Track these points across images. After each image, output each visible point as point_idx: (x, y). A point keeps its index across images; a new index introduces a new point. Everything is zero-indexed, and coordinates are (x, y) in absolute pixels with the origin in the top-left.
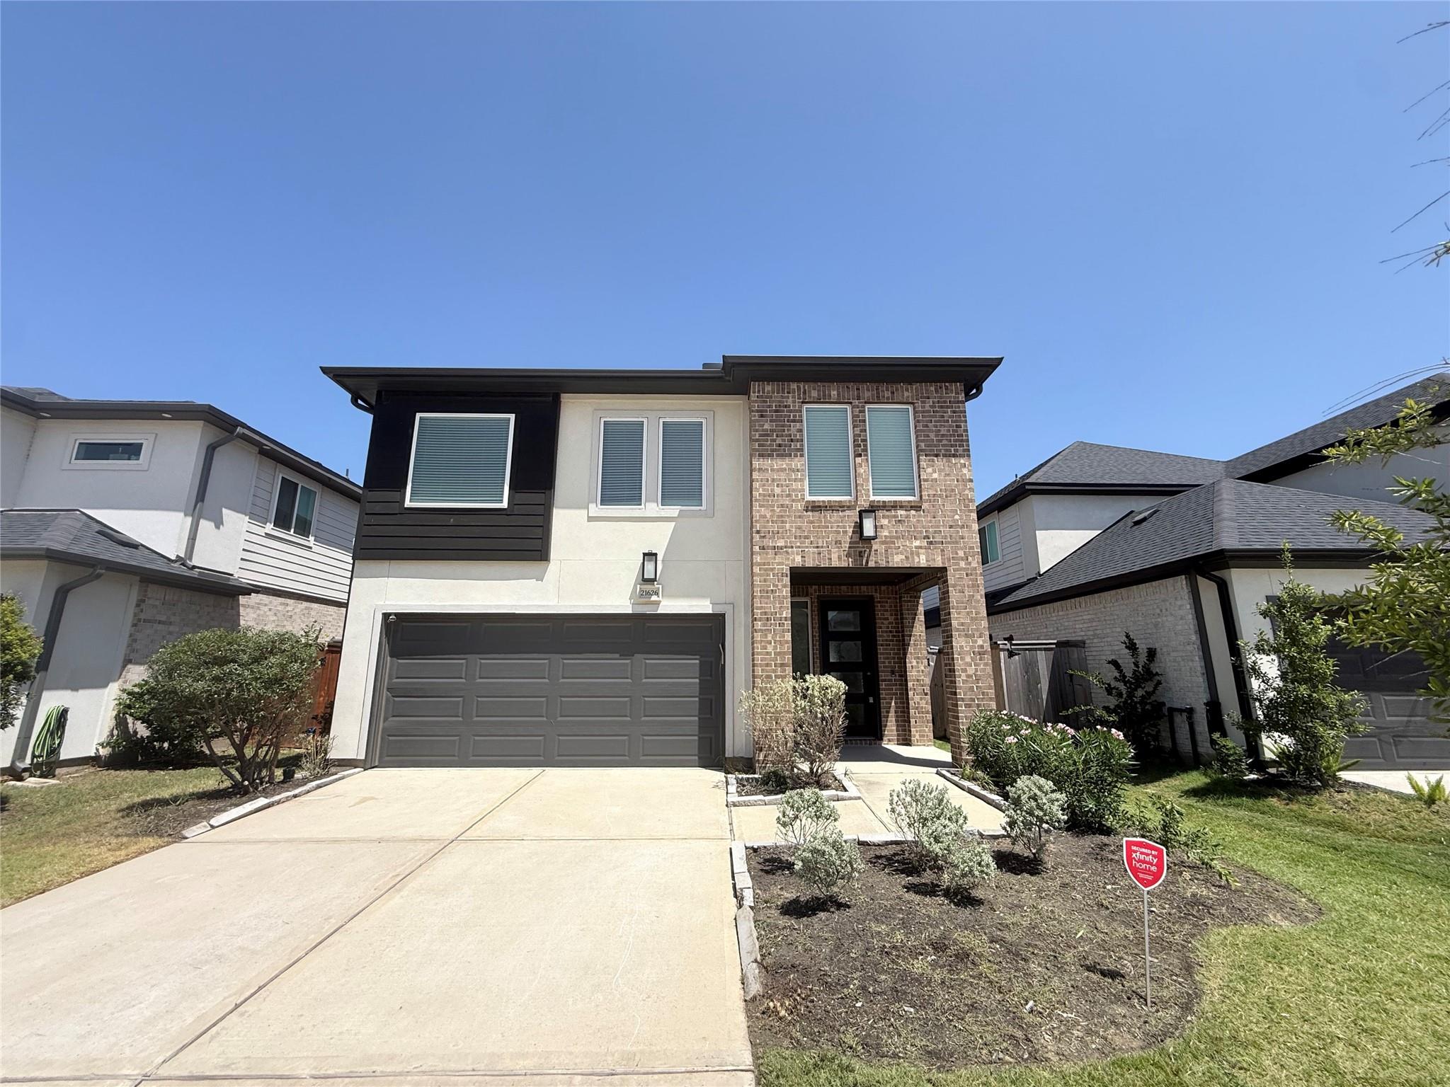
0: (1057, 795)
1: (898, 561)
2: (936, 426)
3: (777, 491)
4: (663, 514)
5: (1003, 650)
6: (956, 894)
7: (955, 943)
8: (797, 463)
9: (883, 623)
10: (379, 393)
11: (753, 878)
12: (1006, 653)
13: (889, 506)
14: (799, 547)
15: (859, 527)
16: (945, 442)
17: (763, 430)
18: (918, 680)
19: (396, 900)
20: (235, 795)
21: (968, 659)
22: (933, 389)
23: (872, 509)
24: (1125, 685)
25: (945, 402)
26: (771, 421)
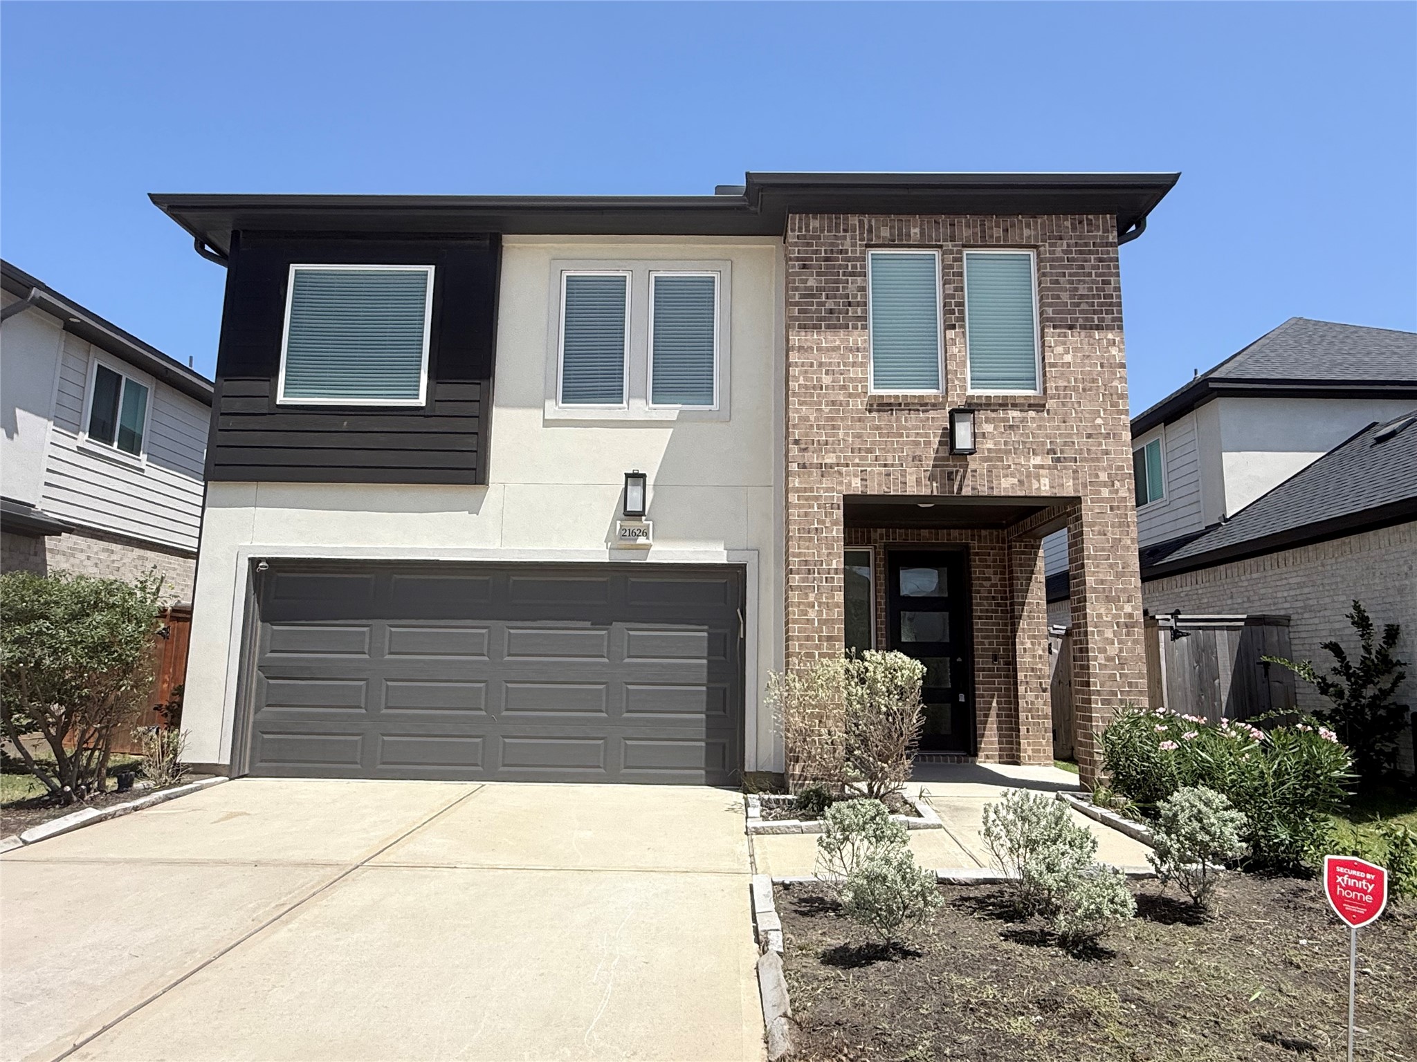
0: (1233, 813)
1: (1007, 486)
2: (1071, 282)
3: (827, 380)
4: (655, 416)
5: (1164, 628)
6: (1075, 943)
7: (1071, 1000)
8: (858, 338)
9: (982, 586)
10: (235, 235)
11: (782, 920)
12: (1169, 632)
13: (995, 404)
14: (858, 465)
15: (950, 435)
16: (1084, 307)
17: (806, 288)
18: (1033, 670)
19: (282, 934)
20: (54, 804)
21: (1109, 634)
22: (1068, 224)
23: (970, 409)
24: (1348, 679)
25: (1086, 245)
26: (818, 274)
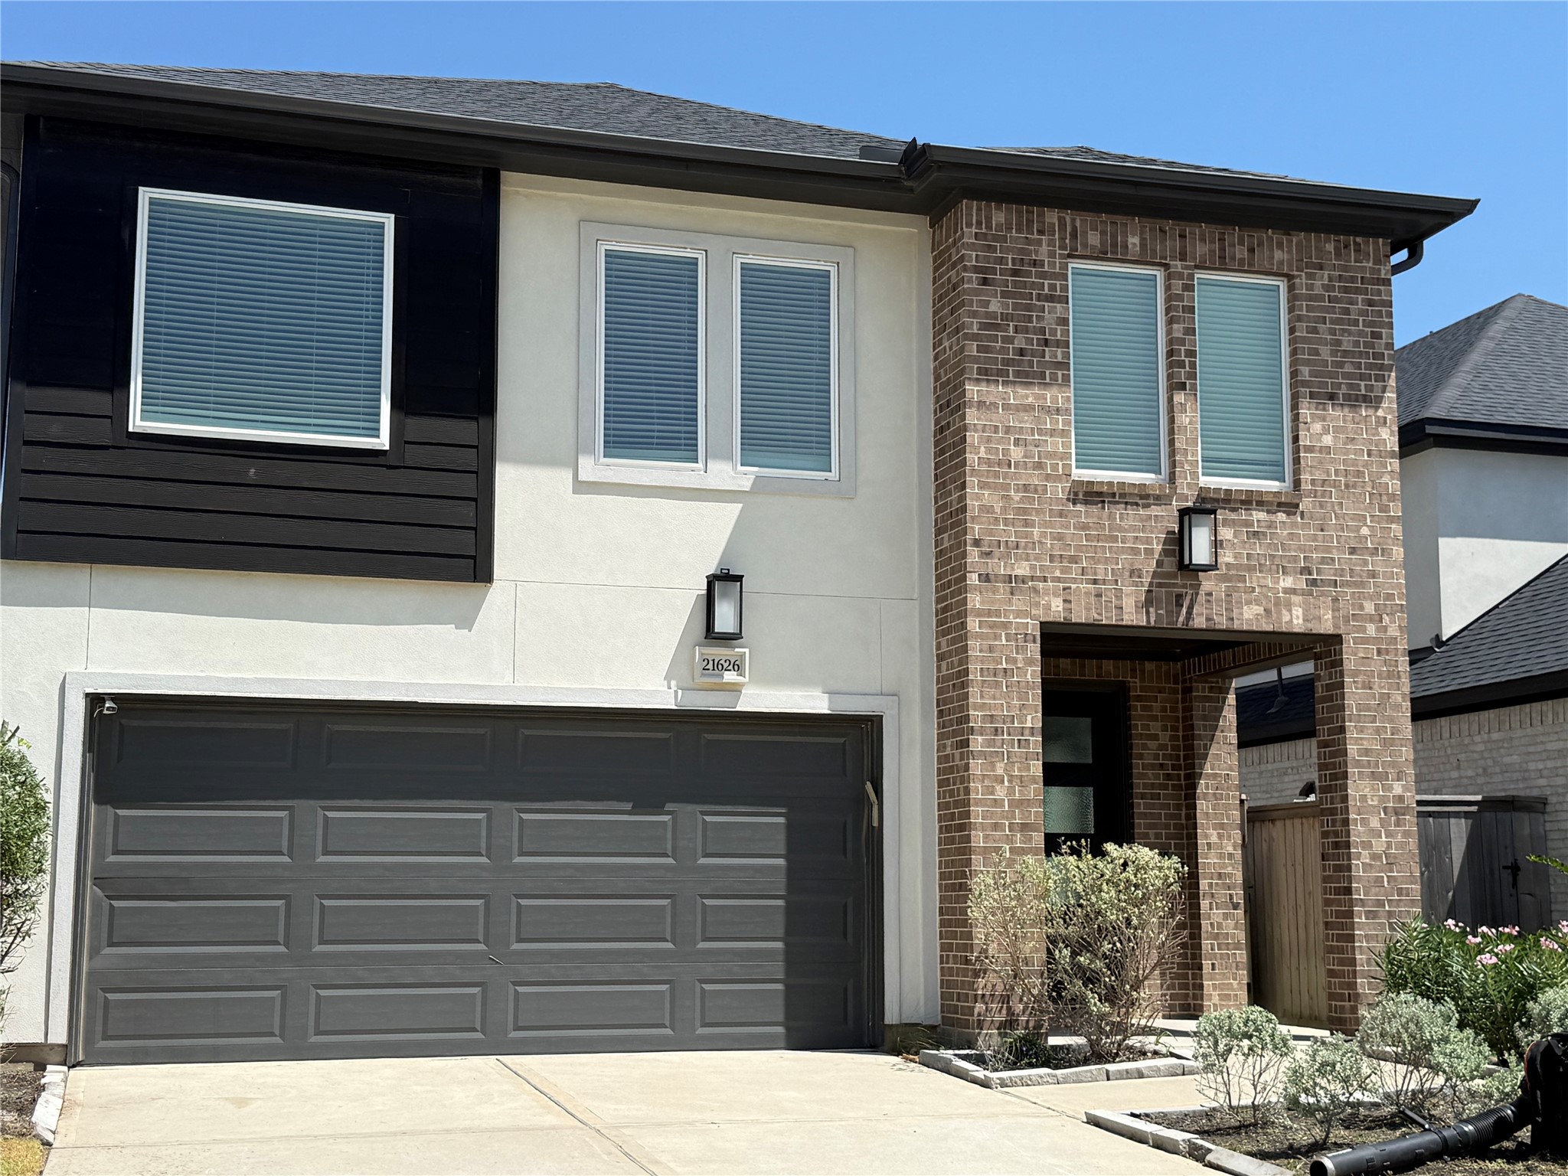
1: (1250, 617)
2: (1333, 332)
3: (1016, 454)
8: (1052, 396)
10: (31, 123)
13: (1236, 501)
15: (1178, 543)
16: (1348, 369)
17: (988, 315)
18: (1219, 876)
21: (1375, 823)
22: (1330, 247)
25: (1353, 279)
26: (1004, 295)
